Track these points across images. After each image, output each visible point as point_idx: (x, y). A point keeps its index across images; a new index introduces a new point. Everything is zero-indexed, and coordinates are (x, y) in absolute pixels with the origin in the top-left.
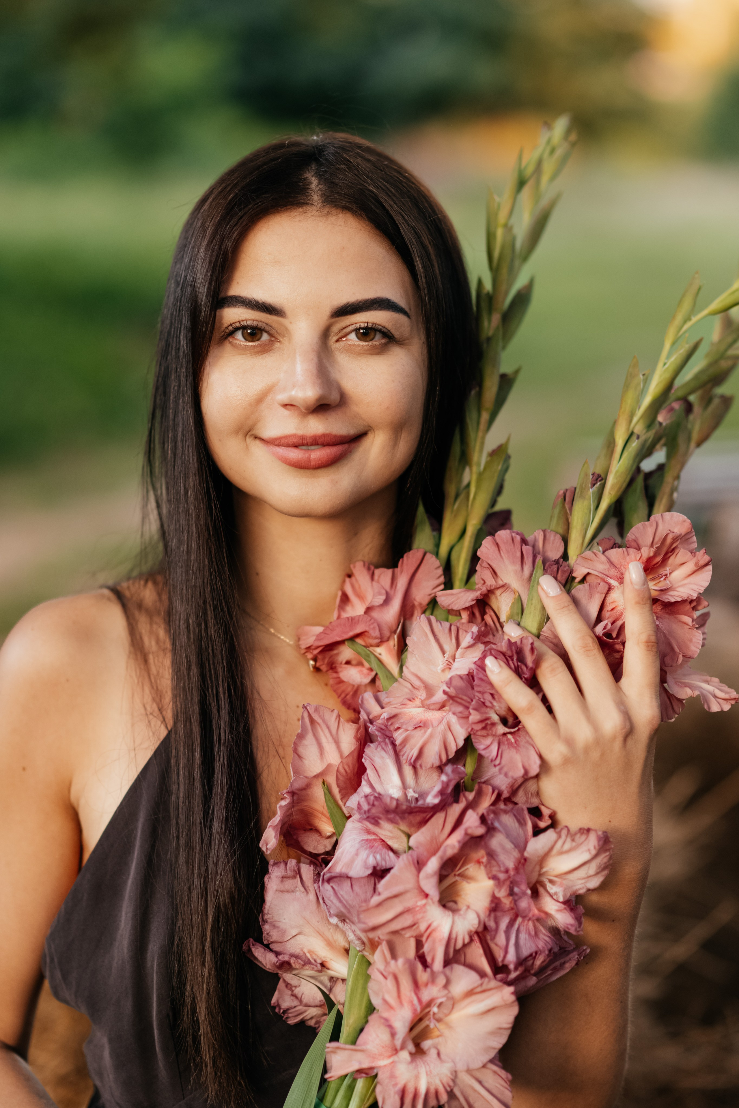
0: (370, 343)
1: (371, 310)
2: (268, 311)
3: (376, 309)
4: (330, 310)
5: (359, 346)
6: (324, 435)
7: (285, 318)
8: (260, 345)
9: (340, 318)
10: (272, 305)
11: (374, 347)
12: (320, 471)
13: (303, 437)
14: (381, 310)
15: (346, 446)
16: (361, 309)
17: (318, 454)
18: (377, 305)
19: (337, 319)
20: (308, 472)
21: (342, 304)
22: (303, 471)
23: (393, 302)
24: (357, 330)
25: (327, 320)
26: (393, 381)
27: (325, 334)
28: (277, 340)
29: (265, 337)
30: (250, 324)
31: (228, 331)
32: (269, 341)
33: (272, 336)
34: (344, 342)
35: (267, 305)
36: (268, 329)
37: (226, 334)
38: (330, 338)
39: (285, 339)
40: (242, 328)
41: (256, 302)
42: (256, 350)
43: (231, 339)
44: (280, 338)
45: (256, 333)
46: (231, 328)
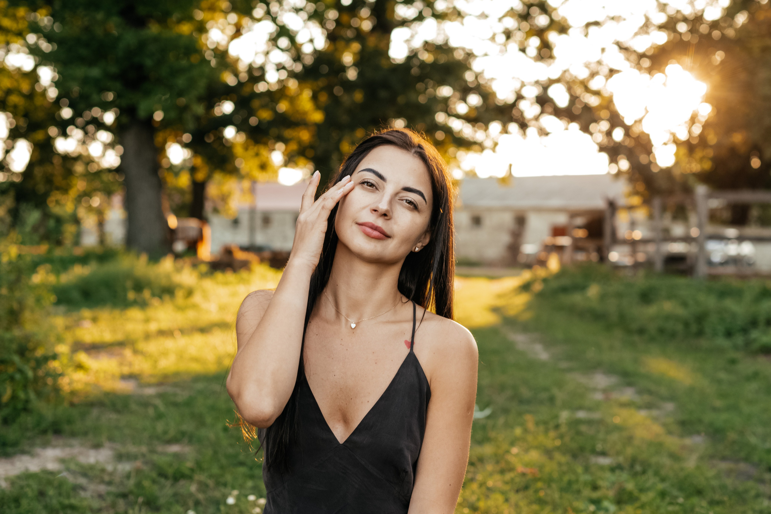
0: (409, 205)
1: (416, 193)
2: (381, 178)
3: (418, 194)
4: (402, 186)
5: (405, 204)
6: (380, 227)
7: (386, 182)
8: (372, 189)
11: (410, 207)
12: (373, 240)
13: (373, 225)
15: (384, 236)
16: (413, 191)
17: (376, 233)
19: (403, 191)
20: (370, 238)
21: (407, 186)
22: (368, 237)
23: (424, 195)
24: (406, 200)
25: (399, 189)
27: (397, 194)
28: (378, 190)
29: (374, 187)
30: (371, 181)
31: (362, 182)
32: (375, 189)
33: (377, 189)
34: (401, 201)
35: (382, 175)
36: (377, 186)
37: (361, 182)
38: (397, 197)
39: (382, 191)
40: (368, 183)
41: (378, 173)
42: (370, 190)
43: (363, 184)
44: (380, 190)
45: (372, 185)
46: (363, 181)
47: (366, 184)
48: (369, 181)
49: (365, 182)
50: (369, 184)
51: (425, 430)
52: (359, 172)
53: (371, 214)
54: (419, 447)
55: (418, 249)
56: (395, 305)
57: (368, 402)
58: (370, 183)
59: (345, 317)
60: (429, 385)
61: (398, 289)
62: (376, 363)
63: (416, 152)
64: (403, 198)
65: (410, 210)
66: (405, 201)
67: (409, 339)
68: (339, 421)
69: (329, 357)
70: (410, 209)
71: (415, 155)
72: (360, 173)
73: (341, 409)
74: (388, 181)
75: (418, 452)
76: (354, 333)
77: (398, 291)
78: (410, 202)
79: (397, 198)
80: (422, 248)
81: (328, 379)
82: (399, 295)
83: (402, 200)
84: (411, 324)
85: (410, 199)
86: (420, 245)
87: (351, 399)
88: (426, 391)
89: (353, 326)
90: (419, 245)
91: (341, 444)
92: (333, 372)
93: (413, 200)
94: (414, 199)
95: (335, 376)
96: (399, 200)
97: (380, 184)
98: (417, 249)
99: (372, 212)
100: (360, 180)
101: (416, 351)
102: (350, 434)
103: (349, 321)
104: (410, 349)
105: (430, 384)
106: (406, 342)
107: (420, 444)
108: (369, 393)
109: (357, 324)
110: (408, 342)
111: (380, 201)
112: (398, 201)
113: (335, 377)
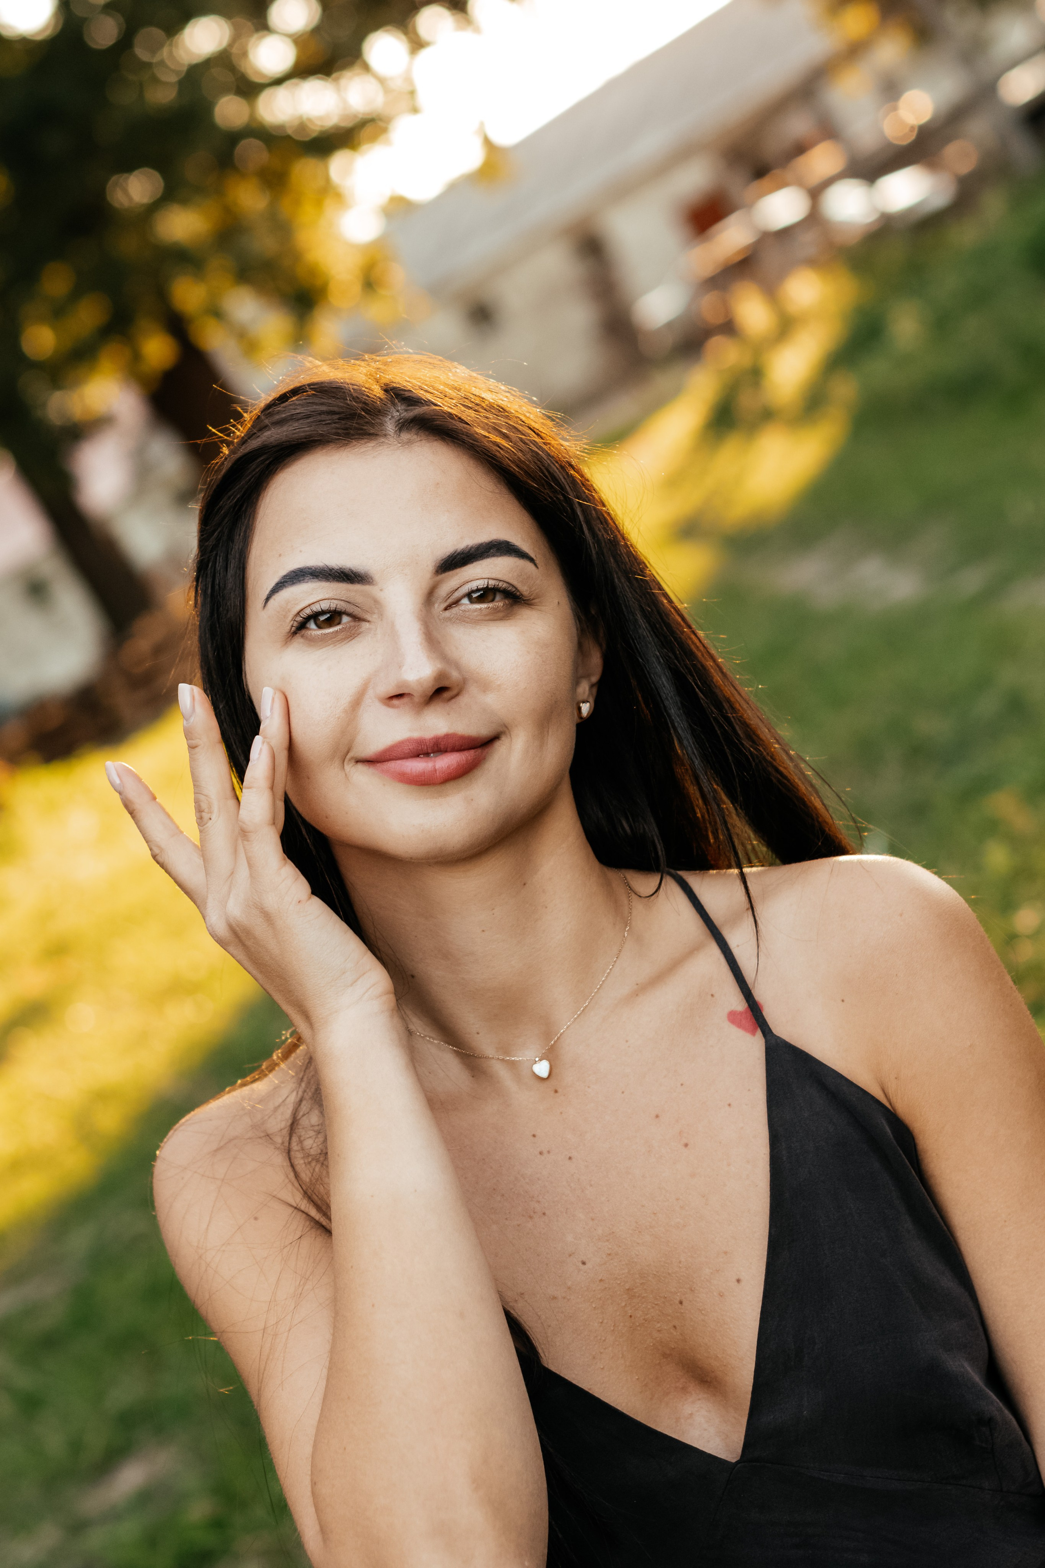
0: (491, 605)
1: (488, 557)
2: (349, 579)
3: (493, 556)
4: (433, 564)
5: (476, 610)
6: (447, 736)
7: (373, 585)
8: (341, 630)
9: (447, 574)
10: (353, 569)
11: (496, 610)
12: (449, 786)
13: (420, 742)
14: (501, 555)
15: (479, 750)
16: (474, 558)
17: (446, 762)
18: (495, 549)
19: (444, 575)
20: (432, 789)
21: (448, 554)
22: (425, 788)
23: (514, 545)
24: (469, 595)
25: (430, 579)
26: (528, 652)
27: (430, 597)
28: (364, 620)
29: (345, 619)
30: (325, 606)
31: (295, 624)
32: (352, 624)
33: (356, 618)
34: (454, 610)
35: (346, 571)
36: (350, 609)
37: (293, 629)
38: (436, 605)
39: (375, 616)
40: (315, 616)
41: (331, 570)
42: (340, 637)
43: (303, 632)
44: (367, 616)
45: (333, 617)
46: (299, 619)
47: (312, 625)
48: (317, 608)
49: (308, 619)
50: (322, 618)
51: (959, 1250)
52: (268, 599)
53: (391, 711)
54: (976, 1318)
55: (588, 704)
56: (624, 920)
57: (738, 1281)
58: (323, 612)
59: (501, 1057)
60: (889, 1107)
61: (602, 865)
62: (686, 1145)
63: (404, 425)
64: (457, 595)
65: (502, 619)
66: (465, 601)
67: (738, 1004)
68: (684, 1389)
69: (531, 1217)
70: (501, 615)
71: (405, 436)
72: (272, 602)
73: (668, 1352)
74: (377, 577)
75: (981, 1329)
76: (560, 1090)
77: (605, 869)
78: (485, 594)
79: (438, 607)
80: (595, 690)
81: (569, 1288)
82: (614, 875)
83: (457, 602)
84: (714, 950)
85: (481, 584)
86: (587, 688)
87: (681, 1303)
88: (891, 1136)
89: (542, 1068)
90: (584, 693)
91: (737, 1462)
92: (570, 1255)
93: (492, 583)
94: (494, 576)
95: (584, 1263)
96: (446, 609)
97: (359, 599)
98: (586, 708)
99: (389, 706)
100: (287, 625)
101: (783, 1029)
102: (747, 1412)
103: (519, 1061)
104: (759, 1033)
105: (891, 1104)
106: (733, 1017)
107: (970, 1304)
108: (726, 1253)
109: (551, 1054)
110: (741, 1013)
111: (395, 658)
112: (447, 614)
113: (589, 1265)
